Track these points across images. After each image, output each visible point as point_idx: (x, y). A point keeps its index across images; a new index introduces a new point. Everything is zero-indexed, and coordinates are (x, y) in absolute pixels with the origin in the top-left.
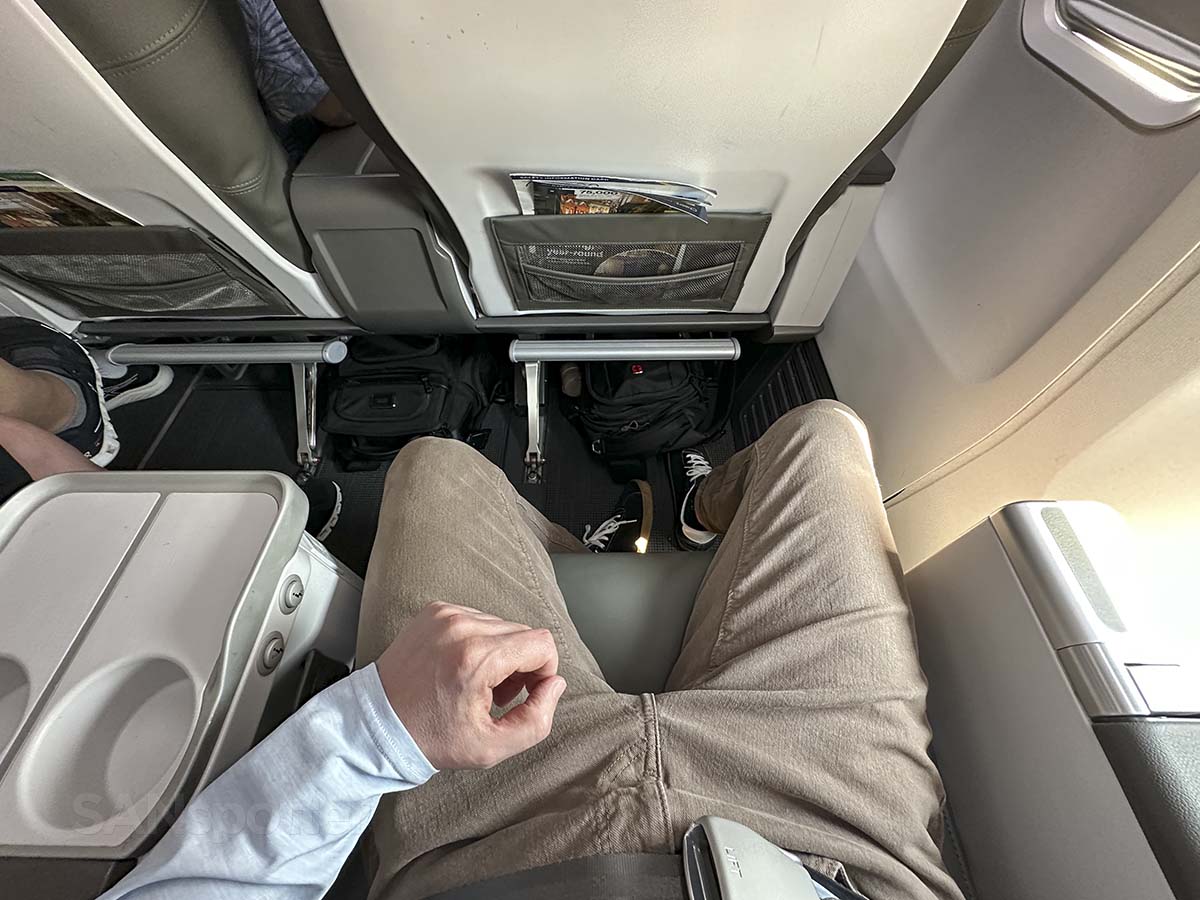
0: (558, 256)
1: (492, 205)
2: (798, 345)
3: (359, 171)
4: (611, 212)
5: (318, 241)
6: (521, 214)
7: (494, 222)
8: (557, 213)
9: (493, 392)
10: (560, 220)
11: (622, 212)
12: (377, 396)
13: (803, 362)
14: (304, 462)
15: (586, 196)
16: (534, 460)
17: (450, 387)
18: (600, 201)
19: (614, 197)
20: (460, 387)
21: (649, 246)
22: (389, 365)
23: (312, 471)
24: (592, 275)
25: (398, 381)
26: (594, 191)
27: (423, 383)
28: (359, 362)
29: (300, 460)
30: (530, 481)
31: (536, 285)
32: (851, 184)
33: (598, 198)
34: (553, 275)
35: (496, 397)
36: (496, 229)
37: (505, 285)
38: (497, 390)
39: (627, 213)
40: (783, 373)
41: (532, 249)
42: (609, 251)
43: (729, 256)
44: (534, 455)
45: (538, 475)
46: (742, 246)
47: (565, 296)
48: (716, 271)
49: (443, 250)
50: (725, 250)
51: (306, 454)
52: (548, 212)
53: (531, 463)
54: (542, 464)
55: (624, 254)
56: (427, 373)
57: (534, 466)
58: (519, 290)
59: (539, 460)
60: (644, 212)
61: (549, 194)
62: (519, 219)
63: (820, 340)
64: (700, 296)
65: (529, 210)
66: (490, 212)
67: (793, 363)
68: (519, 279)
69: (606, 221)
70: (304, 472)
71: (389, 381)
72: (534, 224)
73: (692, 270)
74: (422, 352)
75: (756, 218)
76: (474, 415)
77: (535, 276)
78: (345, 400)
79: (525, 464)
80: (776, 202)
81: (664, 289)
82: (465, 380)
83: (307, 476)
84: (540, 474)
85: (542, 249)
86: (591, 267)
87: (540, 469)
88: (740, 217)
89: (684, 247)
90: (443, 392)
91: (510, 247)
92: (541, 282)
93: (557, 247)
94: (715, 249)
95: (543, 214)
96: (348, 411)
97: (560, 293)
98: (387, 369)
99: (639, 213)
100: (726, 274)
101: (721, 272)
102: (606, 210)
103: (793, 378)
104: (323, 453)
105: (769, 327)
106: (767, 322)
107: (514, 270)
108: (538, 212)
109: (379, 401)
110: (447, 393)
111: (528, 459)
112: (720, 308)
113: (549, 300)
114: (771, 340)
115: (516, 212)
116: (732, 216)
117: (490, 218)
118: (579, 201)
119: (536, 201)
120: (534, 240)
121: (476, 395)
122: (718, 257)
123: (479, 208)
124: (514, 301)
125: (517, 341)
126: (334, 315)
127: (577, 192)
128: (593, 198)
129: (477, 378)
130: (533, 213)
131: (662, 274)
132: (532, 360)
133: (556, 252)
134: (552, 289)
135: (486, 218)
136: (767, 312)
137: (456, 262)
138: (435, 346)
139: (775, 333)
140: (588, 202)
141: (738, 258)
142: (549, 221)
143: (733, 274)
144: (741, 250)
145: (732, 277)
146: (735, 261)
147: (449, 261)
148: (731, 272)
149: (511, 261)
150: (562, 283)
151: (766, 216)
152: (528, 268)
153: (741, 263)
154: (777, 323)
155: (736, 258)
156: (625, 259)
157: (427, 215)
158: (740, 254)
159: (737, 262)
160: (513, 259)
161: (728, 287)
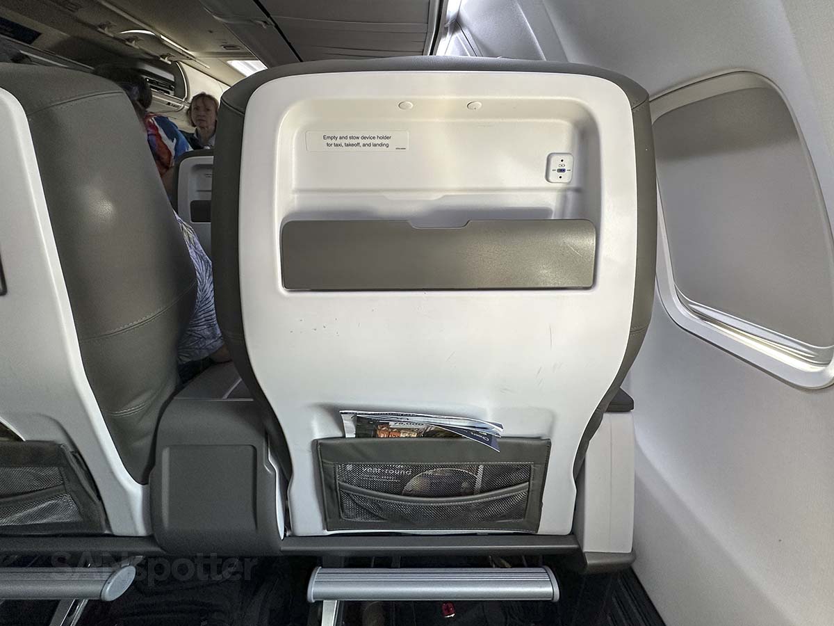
0: (371, 474)
1: (321, 429)
3: (226, 396)
4: (418, 436)
5: (165, 456)
6: (344, 436)
7: (320, 444)
8: (374, 437)
10: (375, 443)
11: (428, 436)
15: (398, 426)
18: (410, 429)
19: (421, 427)
21: (451, 466)
24: (399, 494)
26: (405, 423)
31: (347, 504)
32: (607, 412)
33: (408, 427)
34: (363, 493)
36: (321, 449)
37: (318, 498)
39: (431, 437)
41: (349, 467)
42: (416, 470)
43: (522, 476)
46: (532, 466)
47: (373, 516)
48: (512, 491)
49: (270, 465)
50: (518, 469)
52: (366, 436)
55: (430, 472)
58: (331, 508)
60: (445, 437)
61: (368, 425)
62: (342, 440)
64: (504, 516)
65: (351, 434)
66: (318, 435)
68: (332, 498)
72: (352, 445)
73: (491, 491)
75: (536, 442)
77: (348, 494)
80: (551, 429)
81: (467, 508)
85: (357, 468)
86: (400, 484)
88: (525, 441)
89: (481, 467)
91: (330, 464)
92: (352, 500)
93: (371, 466)
94: (509, 470)
95: (363, 437)
97: (370, 512)
99: (442, 437)
100: (523, 494)
101: (519, 491)
102: (414, 435)
105: (580, 553)
106: (575, 546)
107: (329, 487)
108: (358, 436)
113: (358, 519)
114: (587, 572)
115: (341, 435)
116: (518, 441)
117: (317, 440)
118: (392, 429)
119: (357, 427)
120: (350, 459)
122: (514, 477)
123: (310, 430)
124: (325, 519)
125: (319, 569)
126: (142, 532)
128: (404, 427)
131: (465, 495)
132: (331, 597)
133: (369, 470)
134: (362, 508)
135: (314, 440)
136: (572, 533)
137: (280, 474)
139: (588, 562)
140: (400, 430)
141: (531, 479)
142: (366, 444)
143: (530, 493)
144: (532, 470)
145: (530, 496)
146: (529, 481)
147: (274, 477)
148: (528, 491)
149: (328, 478)
150: (372, 502)
151: (546, 441)
152: (342, 485)
153: (535, 482)
154: (587, 548)
155: (529, 478)
156: (431, 477)
157: (266, 435)
158: (532, 474)
159: (531, 482)
160: (330, 477)
161: (528, 506)
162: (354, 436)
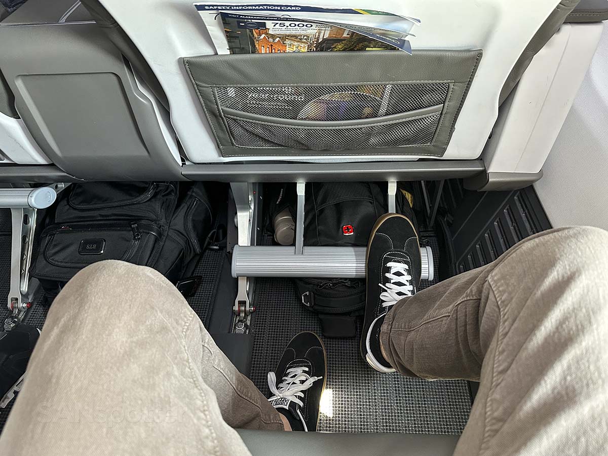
0: (258, 99)
2: (516, 192)
4: (310, 51)
5: (20, 87)
6: (216, 54)
7: (189, 63)
8: (253, 52)
9: (208, 239)
10: (257, 60)
11: (322, 50)
12: (87, 242)
13: (521, 210)
14: (13, 308)
15: (280, 30)
16: (243, 308)
17: (160, 234)
18: (295, 37)
19: (312, 31)
20: (171, 233)
21: (351, 88)
22: (103, 212)
23: (21, 316)
24: (295, 119)
25: (110, 227)
26: (288, 23)
27: (133, 229)
28: (75, 209)
29: (9, 305)
30: (237, 331)
31: (238, 131)
32: (565, 23)
33: (294, 33)
34: (253, 119)
35: (209, 244)
36: (191, 70)
37: (204, 125)
38: (211, 238)
39: (326, 50)
40: (500, 223)
41: (230, 91)
42: (313, 93)
43: (437, 97)
44: (242, 303)
45: (246, 326)
46: (451, 86)
47: (267, 141)
48: (424, 113)
49: (142, 95)
50: (433, 90)
51: (17, 299)
52: (243, 51)
53: (240, 311)
54: (251, 313)
55: (326, 97)
56: (137, 219)
57: (243, 315)
58: (221, 135)
59: (248, 309)
60: (344, 50)
61: (241, 27)
62: (216, 58)
63: (538, 187)
64: (408, 141)
65: (223, 49)
66: (185, 53)
67: (511, 212)
68: (219, 123)
69: (304, 60)
70: (13, 318)
71: (99, 227)
72: (230, 64)
73: (399, 112)
74: (135, 200)
75: (464, 55)
76: (186, 262)
77: (235, 120)
78: (55, 246)
79: (233, 312)
80: (487, 37)
81: (370, 133)
82: (177, 227)
83: (14, 322)
84: (249, 324)
85: (241, 91)
86: (293, 110)
87: (249, 318)
88: (448, 54)
89: (388, 88)
90: (152, 239)
91: (207, 89)
92: (242, 126)
93: (255, 90)
94: (419, 90)
95: (239, 54)
96: (57, 258)
97: (262, 139)
98: (101, 216)
99: (338, 51)
100: (434, 116)
101: (429, 113)
102: (304, 48)
103: (512, 228)
104: (34, 299)
105: (483, 174)
106: (480, 169)
107: (213, 113)
108: (232, 50)
109: (88, 247)
110: (156, 240)
111: (236, 308)
112: (431, 153)
113: (252, 146)
114: (486, 188)
115: (211, 52)
116: (439, 54)
117: (184, 59)
118: (273, 36)
119: (230, 37)
120: (232, 82)
121: (188, 242)
122: (426, 98)
124: (218, 145)
126: (41, 160)
127: (269, 24)
128: (288, 33)
129: (190, 225)
130: (228, 52)
131: (367, 118)
133: (255, 95)
134: (253, 134)
135: (181, 58)
136: (481, 158)
138: (149, 195)
139: (490, 180)
140: (284, 38)
141: (447, 100)
142: (245, 61)
143: (443, 116)
144: (451, 90)
145: (442, 119)
146: (444, 103)
147: (150, 106)
148: (441, 114)
149: (209, 103)
150: (263, 127)
151: (477, 53)
152: (226, 110)
153: (450, 104)
154: (492, 169)
155: (445, 100)
156: (327, 103)
157: (127, 62)
158: (449, 94)
159: (446, 104)
160: (210, 101)
161: (438, 131)
162: (229, 53)
